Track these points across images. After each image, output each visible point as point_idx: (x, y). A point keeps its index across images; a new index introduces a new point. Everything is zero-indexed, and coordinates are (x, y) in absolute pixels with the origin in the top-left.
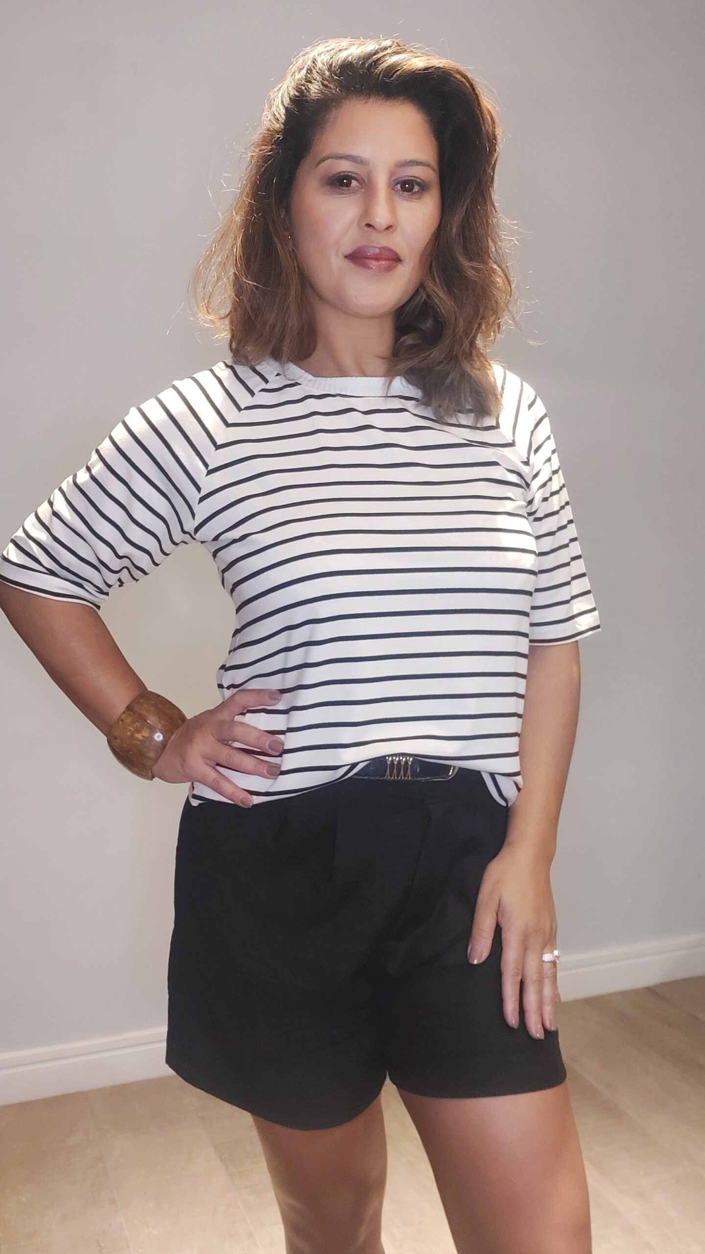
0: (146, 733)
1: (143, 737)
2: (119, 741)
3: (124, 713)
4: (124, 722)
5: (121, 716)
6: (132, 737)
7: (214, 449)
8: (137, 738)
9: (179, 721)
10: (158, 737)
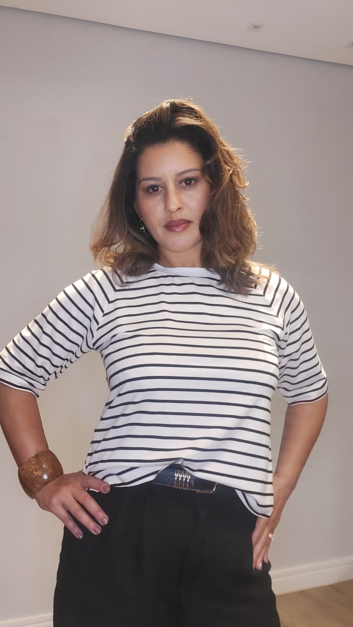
0: (39, 473)
1: (38, 474)
2: (24, 472)
3: (33, 457)
4: (31, 462)
5: (30, 459)
6: (32, 472)
7: (108, 303)
8: (34, 474)
9: (59, 473)
10: (45, 477)
